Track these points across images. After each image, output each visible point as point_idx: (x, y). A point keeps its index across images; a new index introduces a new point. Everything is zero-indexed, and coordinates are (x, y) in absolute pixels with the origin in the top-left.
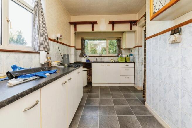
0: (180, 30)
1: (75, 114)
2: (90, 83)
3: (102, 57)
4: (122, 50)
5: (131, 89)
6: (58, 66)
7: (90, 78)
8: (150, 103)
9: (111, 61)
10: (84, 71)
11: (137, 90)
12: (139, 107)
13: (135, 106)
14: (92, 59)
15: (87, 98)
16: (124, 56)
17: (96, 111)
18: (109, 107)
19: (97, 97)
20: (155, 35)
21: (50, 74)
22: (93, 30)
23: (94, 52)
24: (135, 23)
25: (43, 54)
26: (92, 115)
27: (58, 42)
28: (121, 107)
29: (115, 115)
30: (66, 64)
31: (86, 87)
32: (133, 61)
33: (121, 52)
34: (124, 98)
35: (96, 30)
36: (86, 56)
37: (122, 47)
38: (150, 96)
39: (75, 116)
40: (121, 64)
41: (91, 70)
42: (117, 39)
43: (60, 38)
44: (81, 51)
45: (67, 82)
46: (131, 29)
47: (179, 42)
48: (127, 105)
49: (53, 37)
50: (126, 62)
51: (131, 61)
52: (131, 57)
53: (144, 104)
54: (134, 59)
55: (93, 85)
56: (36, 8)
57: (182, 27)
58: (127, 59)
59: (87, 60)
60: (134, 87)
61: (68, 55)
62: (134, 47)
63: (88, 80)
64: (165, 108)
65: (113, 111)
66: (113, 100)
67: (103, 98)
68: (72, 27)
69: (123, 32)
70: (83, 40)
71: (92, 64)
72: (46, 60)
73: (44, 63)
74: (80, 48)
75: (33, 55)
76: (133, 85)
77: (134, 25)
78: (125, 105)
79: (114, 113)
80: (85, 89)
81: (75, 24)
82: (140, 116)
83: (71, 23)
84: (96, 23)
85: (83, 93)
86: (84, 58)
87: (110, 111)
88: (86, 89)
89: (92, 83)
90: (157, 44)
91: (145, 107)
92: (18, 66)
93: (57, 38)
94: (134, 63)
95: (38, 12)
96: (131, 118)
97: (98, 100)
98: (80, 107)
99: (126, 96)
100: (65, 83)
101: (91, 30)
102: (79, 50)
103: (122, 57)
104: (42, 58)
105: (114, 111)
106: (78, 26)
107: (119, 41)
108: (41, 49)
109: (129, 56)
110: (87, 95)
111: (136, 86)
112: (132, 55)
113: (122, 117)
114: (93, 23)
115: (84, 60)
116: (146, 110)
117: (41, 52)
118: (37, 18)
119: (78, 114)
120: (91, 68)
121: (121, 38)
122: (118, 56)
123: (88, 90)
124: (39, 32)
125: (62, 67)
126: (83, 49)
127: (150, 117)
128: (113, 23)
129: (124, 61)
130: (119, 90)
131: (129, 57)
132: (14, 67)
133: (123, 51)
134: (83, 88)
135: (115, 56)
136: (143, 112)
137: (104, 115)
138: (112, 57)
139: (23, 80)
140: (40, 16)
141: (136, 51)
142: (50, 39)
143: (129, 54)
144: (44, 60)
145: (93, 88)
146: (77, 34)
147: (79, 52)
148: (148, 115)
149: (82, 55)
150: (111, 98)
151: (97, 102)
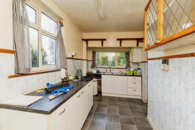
0: (168, 62)
1: (86, 119)
2: (100, 92)
3: (111, 69)
4: (130, 63)
5: (138, 101)
6: (74, 80)
7: (100, 87)
8: (150, 116)
9: (119, 74)
10: (95, 81)
11: (144, 103)
12: (142, 119)
13: (138, 118)
14: (102, 71)
15: (96, 107)
16: (132, 69)
17: (104, 118)
18: (115, 116)
19: (106, 106)
20: (153, 58)
21: (69, 89)
22: (102, 45)
23: (105, 59)
24: (142, 40)
25: (63, 71)
26: (100, 121)
27: (73, 59)
28: (125, 117)
29: (118, 123)
30: (79, 77)
31: (96, 95)
32: (140, 75)
33: (130, 66)
34: (130, 110)
35: (105, 46)
36: (97, 67)
37: (130, 61)
38: (151, 110)
39: (86, 120)
40: (128, 77)
41: (101, 80)
42: (125, 53)
43: (75, 56)
44: (92, 62)
45: (81, 95)
46: (138, 45)
47: (168, 71)
48: (130, 116)
49: (70, 56)
50: (133, 75)
51: (138, 74)
52: (138, 71)
53: (146, 117)
54: (141, 73)
55: (103, 95)
56: (58, 36)
57: (169, 59)
58: (134, 73)
59: (98, 72)
60: (141, 100)
61: (81, 70)
62: (141, 62)
63: (98, 89)
64: (160, 122)
65: (117, 120)
66: (119, 111)
67: (111, 108)
68: (85, 43)
69: (131, 48)
70: (94, 53)
71: (102, 75)
72: (65, 75)
73: (63, 78)
74: (92, 60)
75: (57, 72)
76: (140, 98)
77: (140, 42)
78: (129, 116)
79: (118, 121)
80: (95, 98)
81: (87, 41)
82: (140, 127)
83: (83, 40)
84: (105, 40)
85: (94, 101)
86: (95, 69)
87: (115, 119)
88: (97, 98)
89: (102, 92)
90: (155, 67)
91: (146, 119)
92: (50, 83)
93: (73, 56)
94: (141, 77)
95: (59, 39)
96: (132, 127)
97: (106, 109)
98: (90, 114)
99: (131, 108)
100: (79, 96)
101: (100, 46)
102: (90, 62)
103: (129, 70)
104: (62, 74)
105: (119, 120)
106: (89, 42)
107: (128, 54)
108: (62, 67)
109: (136, 69)
110: (97, 103)
111: (143, 99)
112: (139, 69)
113: (124, 125)
114: (103, 40)
115: (94, 72)
116: (147, 122)
117: (61, 70)
118: (59, 44)
119: (89, 119)
120: (101, 78)
121: (129, 51)
122: (126, 68)
123: (98, 99)
124: (60, 54)
125: (77, 80)
126: (94, 61)
127: (149, 128)
128: (121, 40)
129: (132, 74)
130: (126, 101)
131: (137, 71)
132: (48, 84)
133: (131, 65)
134: (94, 97)
135: (124, 69)
136: (144, 123)
137: (110, 122)
138: (121, 69)
139: (56, 95)
140: (61, 43)
141: (143, 66)
142: (68, 58)
143: (137, 68)
144: (63, 76)
145: (102, 97)
146: (88, 49)
147: (90, 63)
148: (148, 127)
149: (93, 66)
150: (117, 109)
151: (105, 110)
